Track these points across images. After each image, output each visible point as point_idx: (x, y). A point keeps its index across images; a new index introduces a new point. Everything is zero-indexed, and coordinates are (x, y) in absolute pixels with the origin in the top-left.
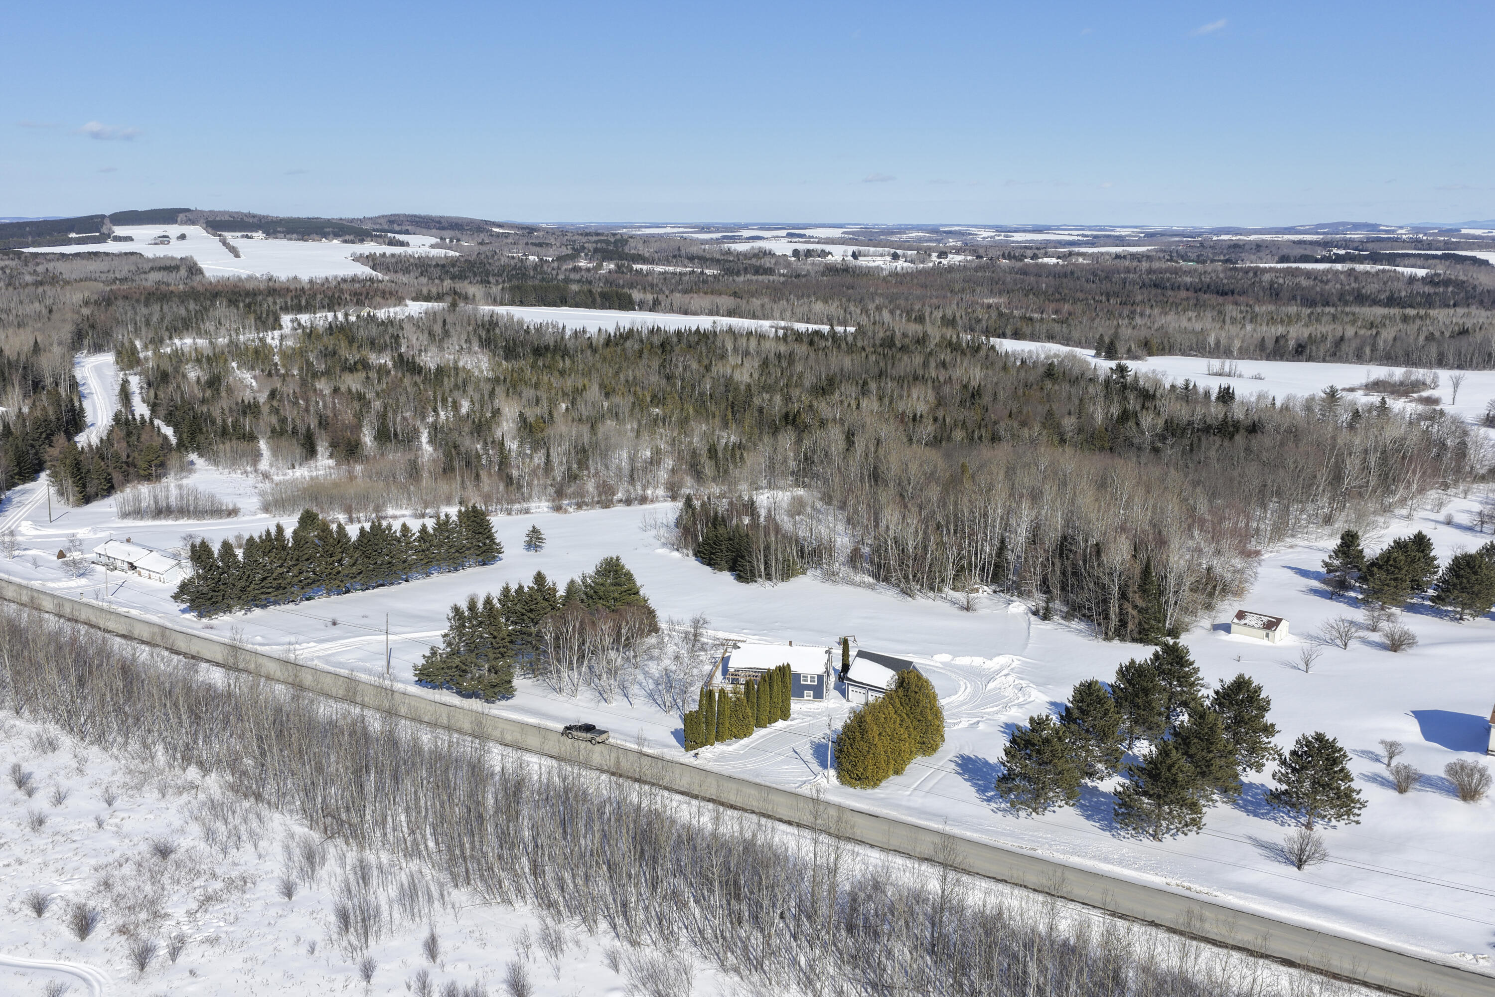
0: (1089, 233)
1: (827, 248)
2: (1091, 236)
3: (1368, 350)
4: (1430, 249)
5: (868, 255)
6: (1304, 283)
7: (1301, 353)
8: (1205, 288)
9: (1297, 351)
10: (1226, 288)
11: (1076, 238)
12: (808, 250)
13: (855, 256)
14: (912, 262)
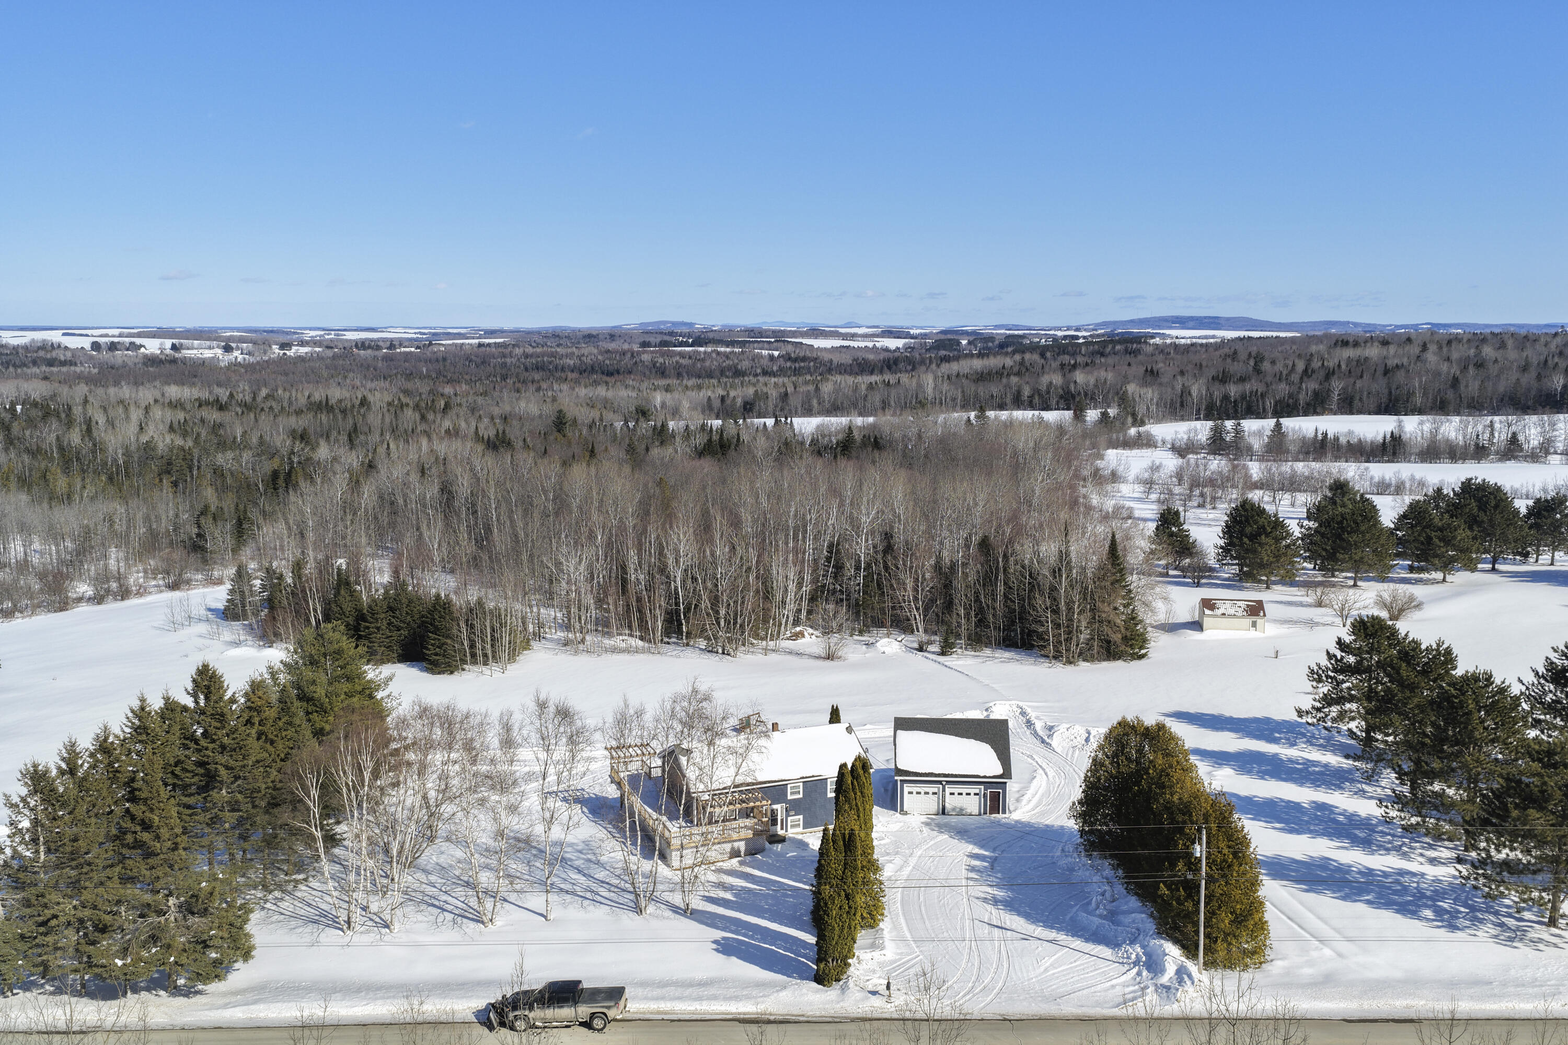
0: (426, 331)
1: (138, 341)
2: (430, 333)
3: (815, 402)
4: (762, 337)
5: (193, 348)
6: (683, 362)
7: (751, 410)
8: (589, 368)
9: (745, 409)
10: (610, 368)
11: (415, 336)
12: (112, 343)
13: (174, 347)
14: (249, 353)
